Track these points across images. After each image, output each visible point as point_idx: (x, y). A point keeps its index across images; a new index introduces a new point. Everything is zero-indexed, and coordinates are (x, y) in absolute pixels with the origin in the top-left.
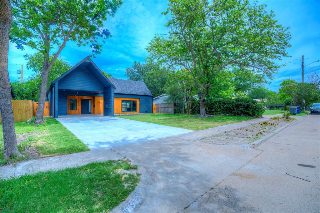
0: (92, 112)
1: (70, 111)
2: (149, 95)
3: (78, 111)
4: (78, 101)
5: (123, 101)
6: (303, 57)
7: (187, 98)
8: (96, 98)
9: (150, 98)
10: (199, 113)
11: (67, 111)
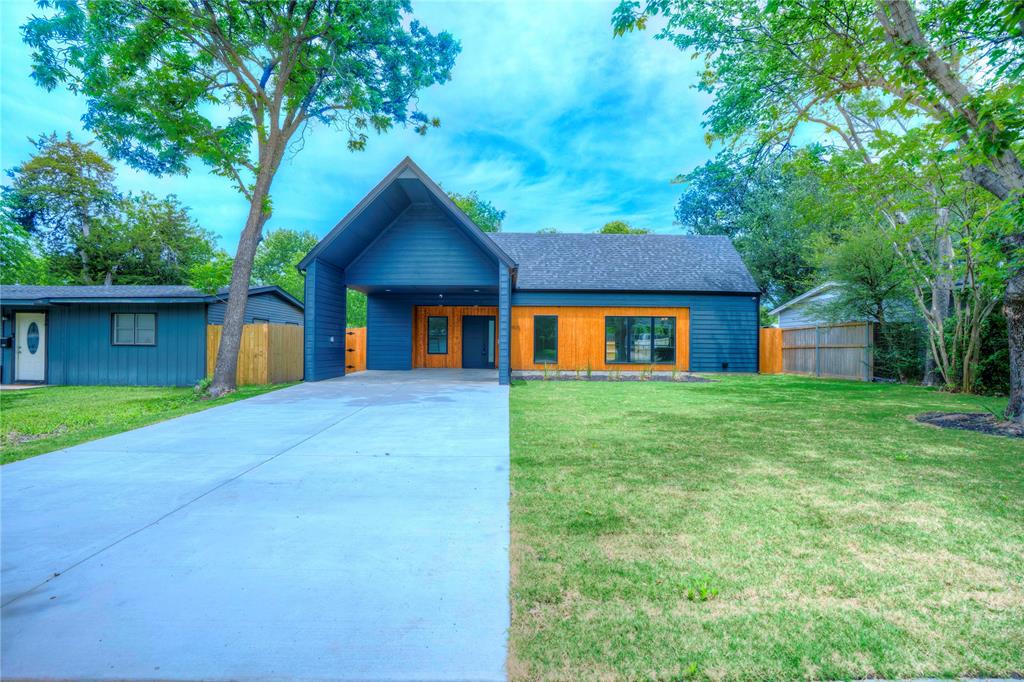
1: (427, 355)
3: (453, 357)
4: (454, 323)
5: (610, 321)
9: (749, 303)
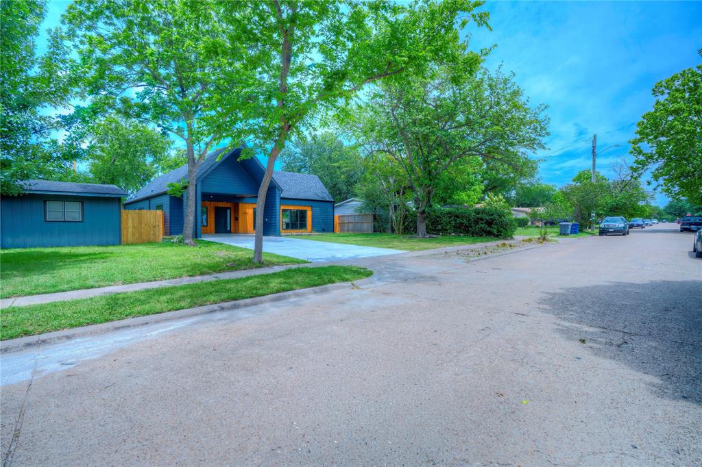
2: (328, 200)
3: (210, 228)
5: (284, 211)
6: (595, 137)
7: (395, 207)
8: (240, 205)
9: (329, 204)
10: (416, 233)
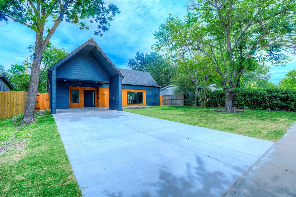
0: (96, 104)
1: (72, 103)
2: (156, 86)
3: (81, 104)
4: (81, 92)
5: (128, 93)
8: (100, 89)
9: (157, 89)
11: (68, 104)
